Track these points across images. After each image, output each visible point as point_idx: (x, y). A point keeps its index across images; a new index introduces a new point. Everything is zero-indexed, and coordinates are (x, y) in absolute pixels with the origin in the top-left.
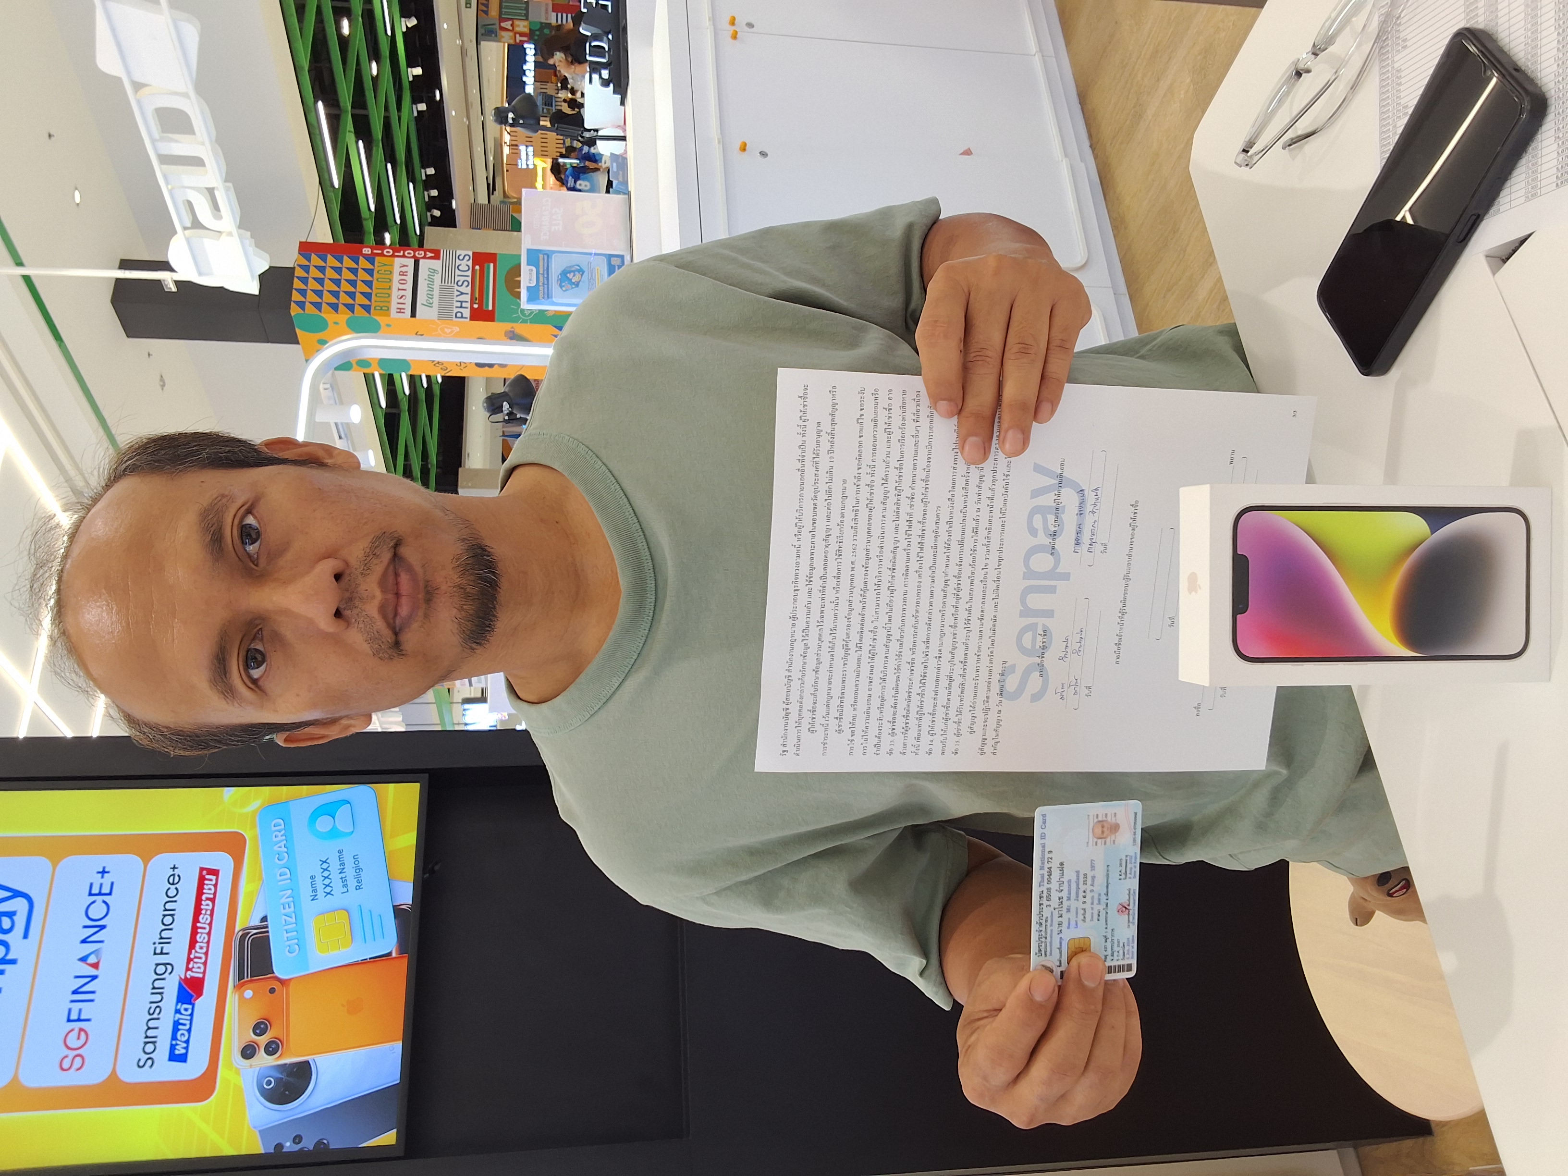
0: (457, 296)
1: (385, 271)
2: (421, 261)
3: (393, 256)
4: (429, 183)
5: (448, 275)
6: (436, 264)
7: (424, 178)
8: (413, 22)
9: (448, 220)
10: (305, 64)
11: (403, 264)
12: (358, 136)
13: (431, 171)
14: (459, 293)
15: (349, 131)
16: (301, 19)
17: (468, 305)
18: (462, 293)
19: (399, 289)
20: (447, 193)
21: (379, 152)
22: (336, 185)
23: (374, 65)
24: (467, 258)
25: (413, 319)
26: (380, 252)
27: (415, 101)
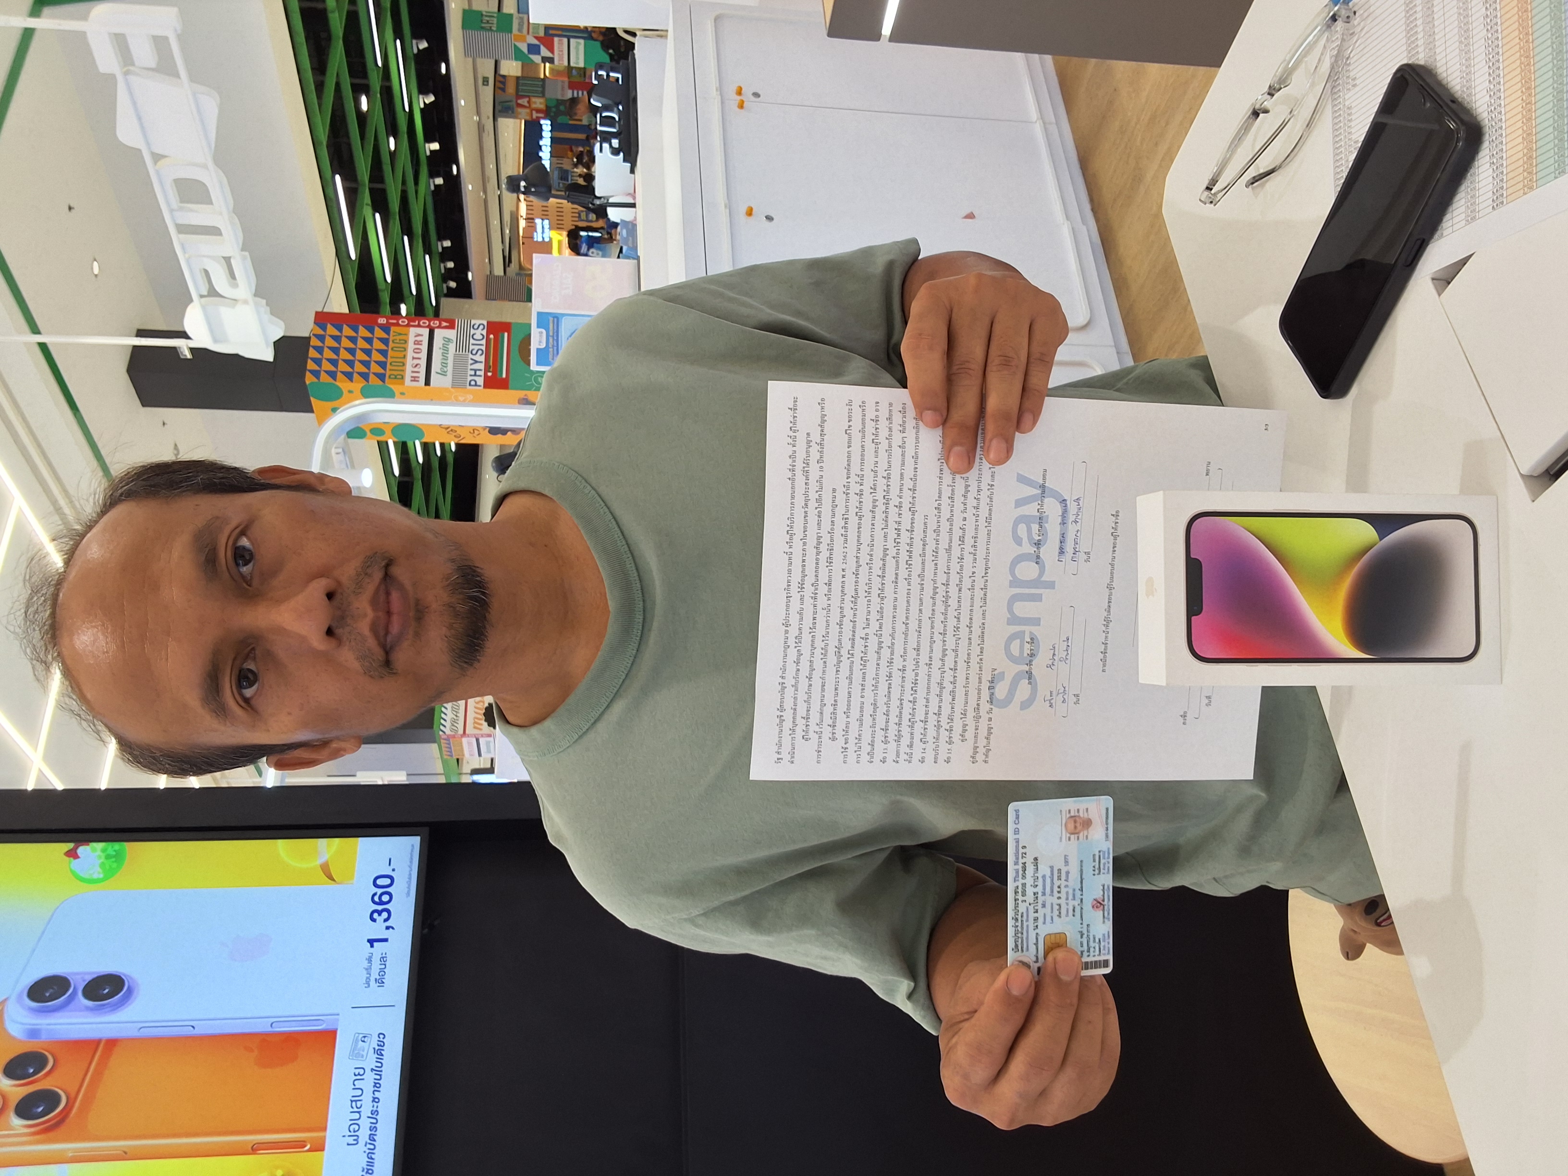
0: (471, 364)
1: (400, 340)
2: (437, 331)
3: (408, 325)
4: (445, 255)
5: (462, 345)
6: (451, 334)
7: (440, 250)
8: (430, 99)
9: (464, 291)
10: (323, 138)
11: (417, 334)
12: (375, 209)
13: (447, 243)
14: (472, 362)
15: (367, 204)
16: (320, 96)
17: (482, 373)
18: (476, 362)
19: (414, 358)
20: (463, 265)
21: (396, 225)
22: (353, 256)
23: (392, 140)
24: (481, 327)
25: (427, 387)
26: (395, 321)
27: (432, 175)
